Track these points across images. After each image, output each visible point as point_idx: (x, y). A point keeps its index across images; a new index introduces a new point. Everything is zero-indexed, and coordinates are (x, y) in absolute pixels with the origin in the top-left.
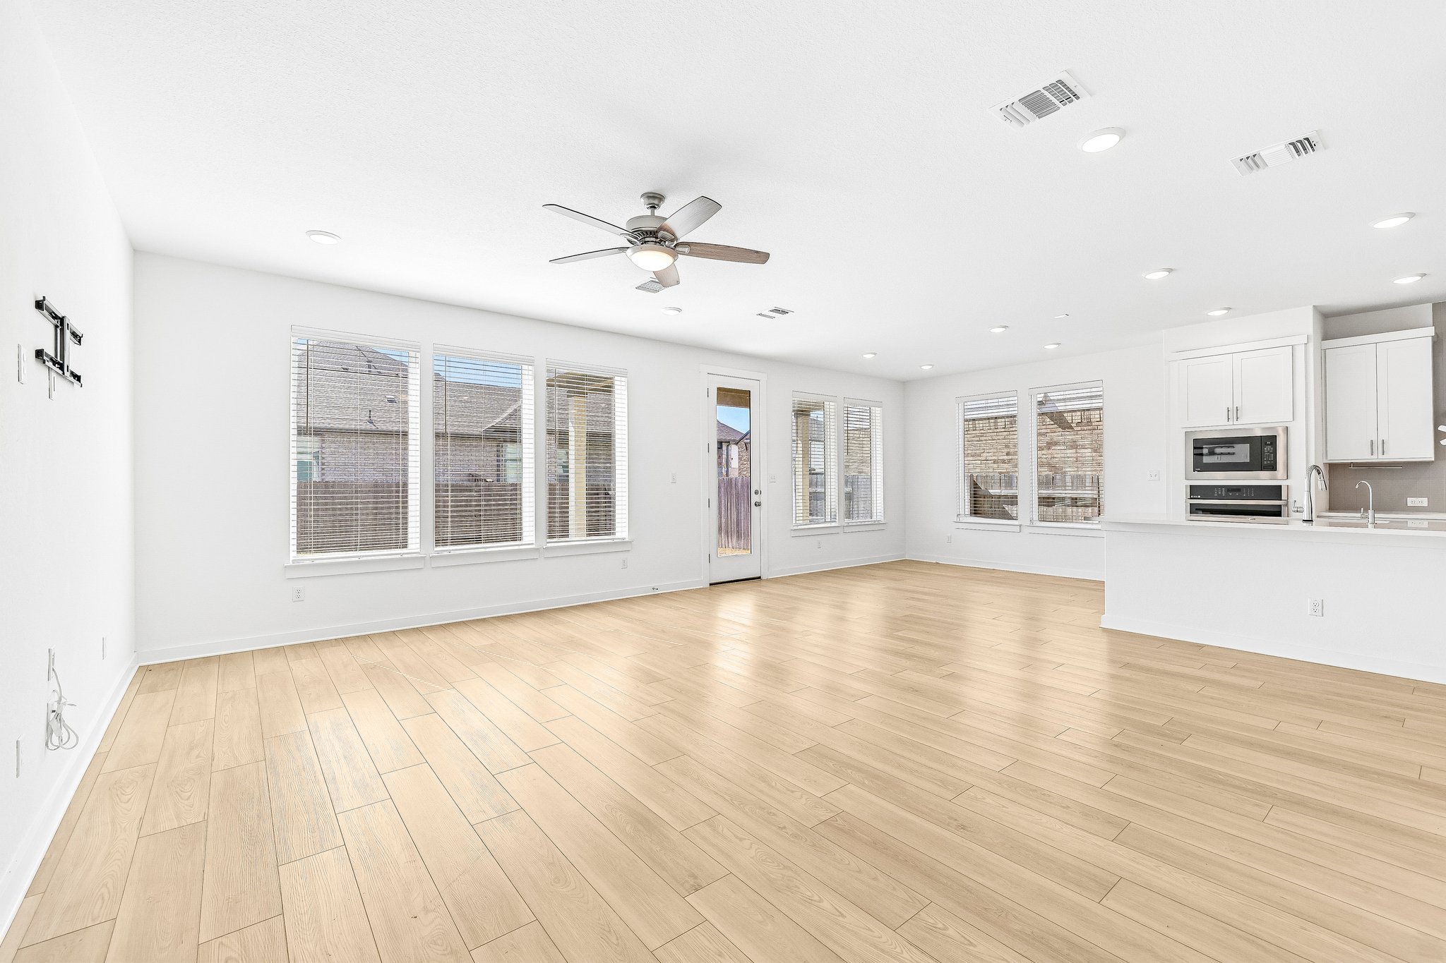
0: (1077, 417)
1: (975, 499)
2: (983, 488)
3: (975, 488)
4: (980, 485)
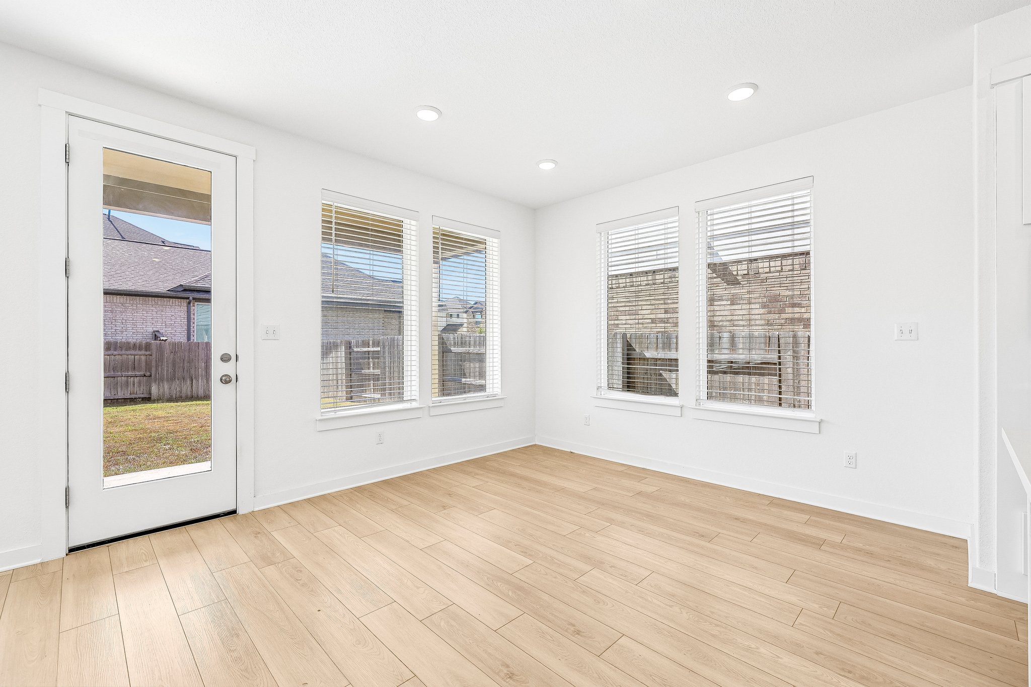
0: (743, 269)
1: (628, 364)
2: (637, 350)
3: (628, 350)
4: (634, 345)
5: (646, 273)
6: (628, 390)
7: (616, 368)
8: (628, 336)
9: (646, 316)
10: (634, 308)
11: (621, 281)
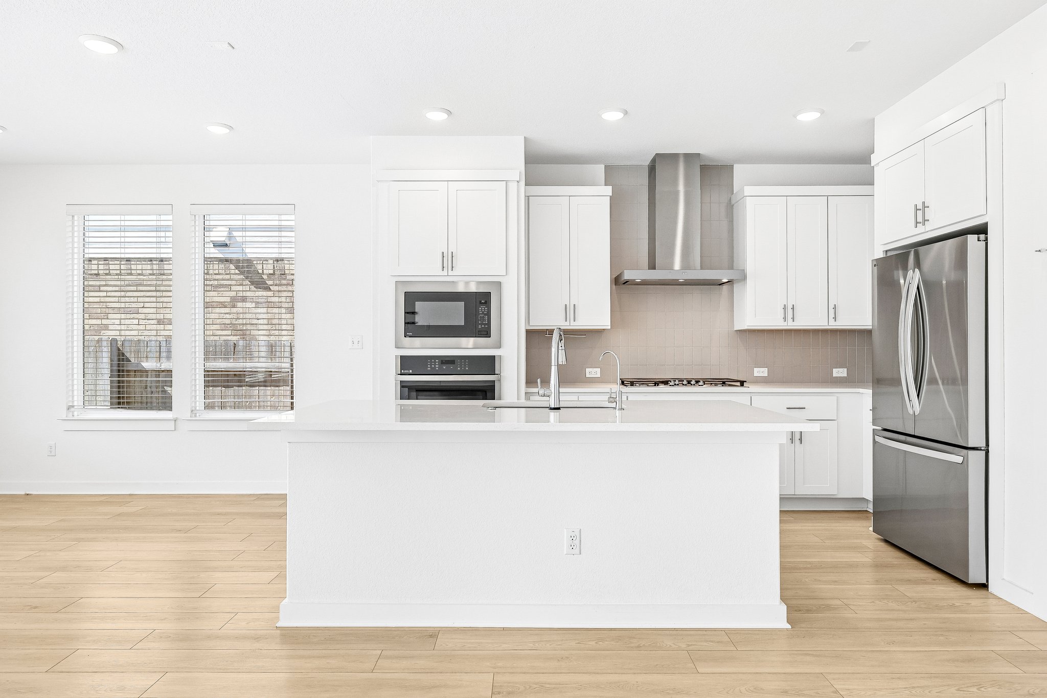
0: (269, 269)
1: (119, 376)
2: (133, 360)
3: (119, 360)
4: (128, 355)
5: (151, 260)
6: (118, 408)
7: (101, 382)
8: (120, 343)
9: (150, 316)
10: (134, 305)
11: (112, 267)
